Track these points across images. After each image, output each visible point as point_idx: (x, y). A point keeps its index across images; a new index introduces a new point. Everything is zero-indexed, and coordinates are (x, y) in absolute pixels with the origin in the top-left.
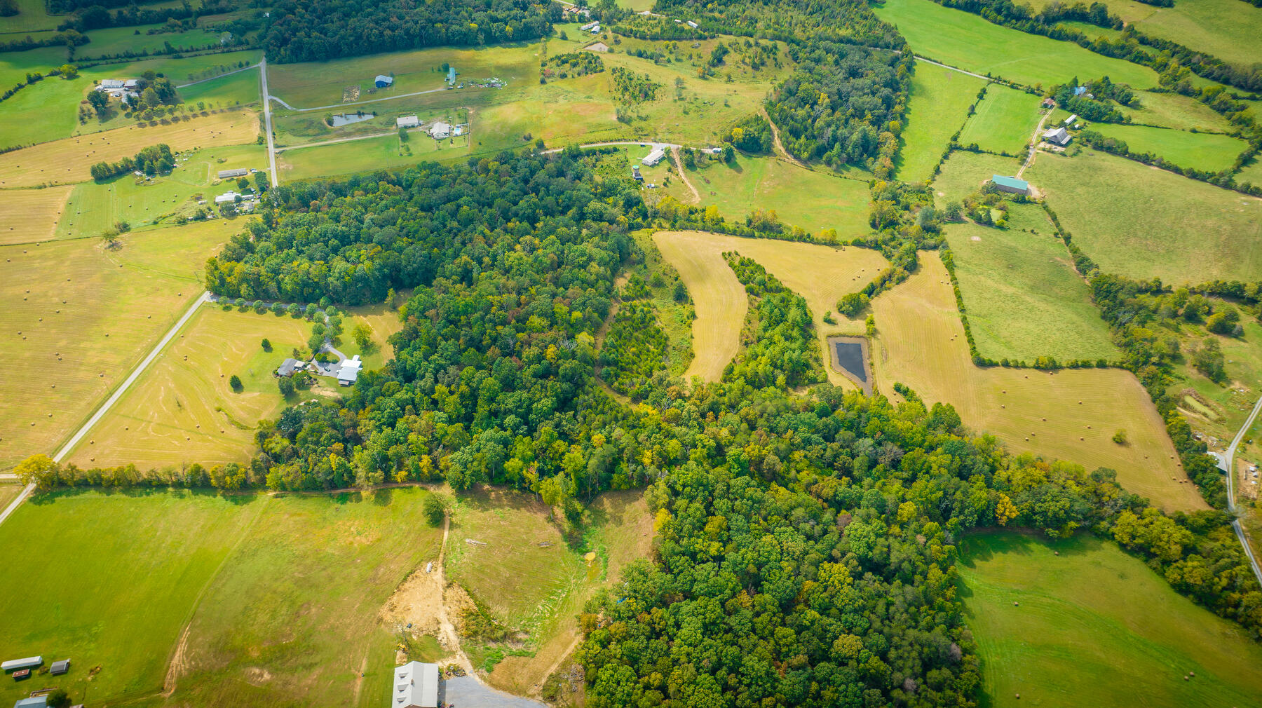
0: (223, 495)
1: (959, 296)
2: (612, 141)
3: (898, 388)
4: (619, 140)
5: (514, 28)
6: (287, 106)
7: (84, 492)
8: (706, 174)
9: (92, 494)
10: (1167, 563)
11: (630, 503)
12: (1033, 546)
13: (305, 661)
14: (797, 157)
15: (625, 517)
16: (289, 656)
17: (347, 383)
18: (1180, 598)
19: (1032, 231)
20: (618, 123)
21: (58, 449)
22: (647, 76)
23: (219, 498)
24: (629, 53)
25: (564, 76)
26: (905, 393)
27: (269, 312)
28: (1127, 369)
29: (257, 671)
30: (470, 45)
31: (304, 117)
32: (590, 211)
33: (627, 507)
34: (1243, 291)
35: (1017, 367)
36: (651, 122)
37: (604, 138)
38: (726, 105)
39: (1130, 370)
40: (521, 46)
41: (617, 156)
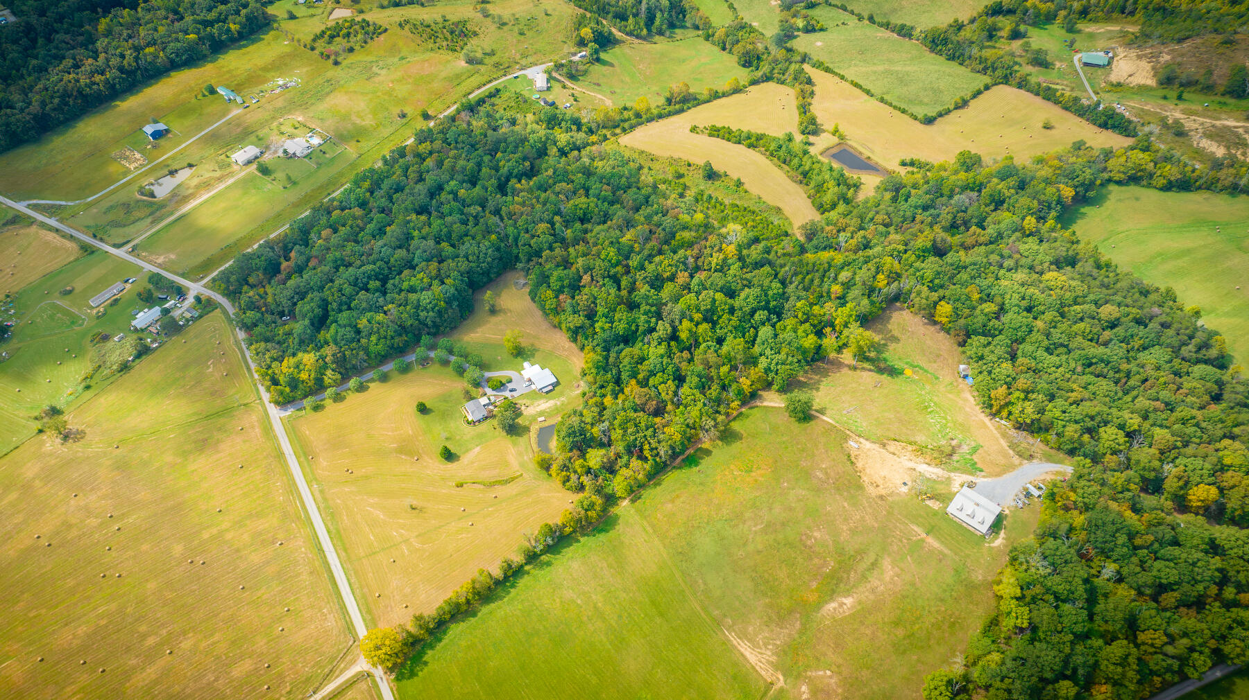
0: (583, 535)
1: (857, 85)
2: (484, 85)
3: (904, 164)
4: (490, 81)
5: (240, 23)
6: (63, 203)
7: (445, 633)
8: (589, 78)
9: (455, 630)
10: (1151, 176)
11: (888, 322)
12: (1083, 210)
13: (865, 566)
14: (638, 37)
15: (896, 333)
16: (845, 576)
17: (551, 388)
18: (1169, 194)
19: (843, 24)
20: (470, 67)
21: (350, 628)
22: (444, 17)
23: (583, 540)
24: (383, 7)
25: (351, 50)
26: (912, 164)
27: (371, 385)
28: (1000, 83)
29: (833, 605)
30: (199, 59)
31: (105, 204)
32: (565, 143)
33: (890, 327)
34: (1001, 8)
35: (946, 114)
36: (499, 54)
37: (475, 84)
38: (547, 15)
39: (1002, 83)
40: (254, 41)
41: (505, 95)
